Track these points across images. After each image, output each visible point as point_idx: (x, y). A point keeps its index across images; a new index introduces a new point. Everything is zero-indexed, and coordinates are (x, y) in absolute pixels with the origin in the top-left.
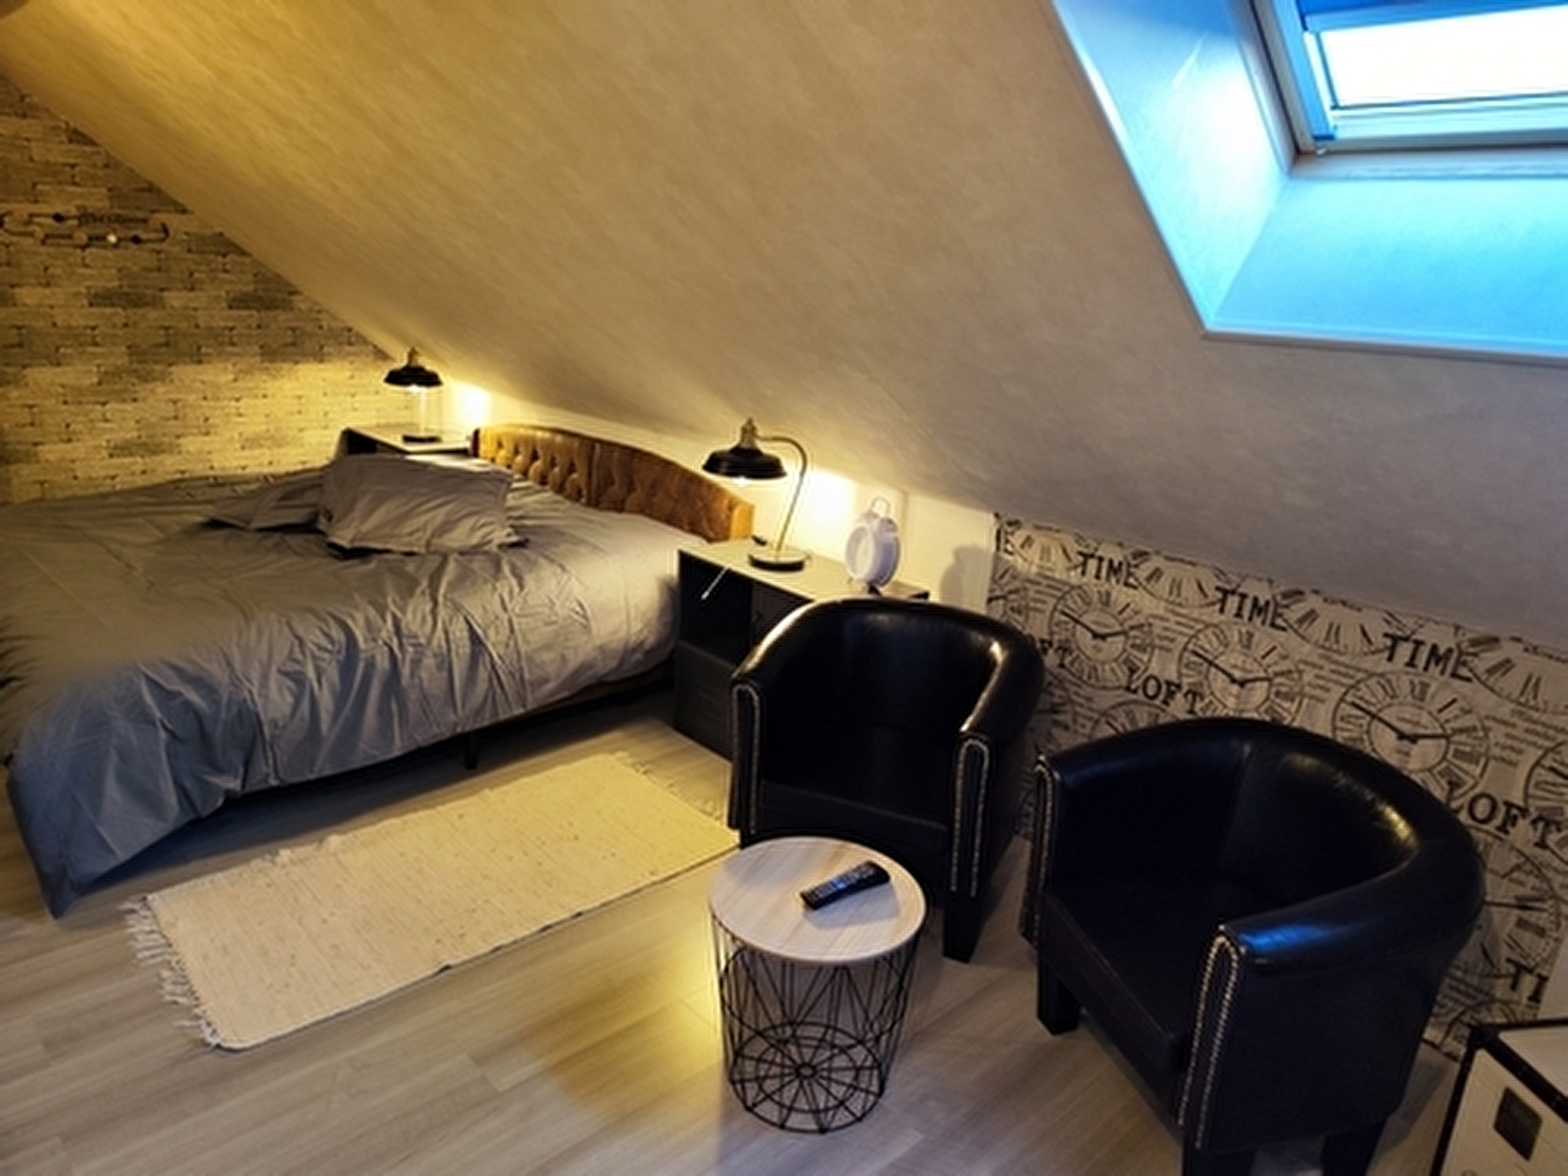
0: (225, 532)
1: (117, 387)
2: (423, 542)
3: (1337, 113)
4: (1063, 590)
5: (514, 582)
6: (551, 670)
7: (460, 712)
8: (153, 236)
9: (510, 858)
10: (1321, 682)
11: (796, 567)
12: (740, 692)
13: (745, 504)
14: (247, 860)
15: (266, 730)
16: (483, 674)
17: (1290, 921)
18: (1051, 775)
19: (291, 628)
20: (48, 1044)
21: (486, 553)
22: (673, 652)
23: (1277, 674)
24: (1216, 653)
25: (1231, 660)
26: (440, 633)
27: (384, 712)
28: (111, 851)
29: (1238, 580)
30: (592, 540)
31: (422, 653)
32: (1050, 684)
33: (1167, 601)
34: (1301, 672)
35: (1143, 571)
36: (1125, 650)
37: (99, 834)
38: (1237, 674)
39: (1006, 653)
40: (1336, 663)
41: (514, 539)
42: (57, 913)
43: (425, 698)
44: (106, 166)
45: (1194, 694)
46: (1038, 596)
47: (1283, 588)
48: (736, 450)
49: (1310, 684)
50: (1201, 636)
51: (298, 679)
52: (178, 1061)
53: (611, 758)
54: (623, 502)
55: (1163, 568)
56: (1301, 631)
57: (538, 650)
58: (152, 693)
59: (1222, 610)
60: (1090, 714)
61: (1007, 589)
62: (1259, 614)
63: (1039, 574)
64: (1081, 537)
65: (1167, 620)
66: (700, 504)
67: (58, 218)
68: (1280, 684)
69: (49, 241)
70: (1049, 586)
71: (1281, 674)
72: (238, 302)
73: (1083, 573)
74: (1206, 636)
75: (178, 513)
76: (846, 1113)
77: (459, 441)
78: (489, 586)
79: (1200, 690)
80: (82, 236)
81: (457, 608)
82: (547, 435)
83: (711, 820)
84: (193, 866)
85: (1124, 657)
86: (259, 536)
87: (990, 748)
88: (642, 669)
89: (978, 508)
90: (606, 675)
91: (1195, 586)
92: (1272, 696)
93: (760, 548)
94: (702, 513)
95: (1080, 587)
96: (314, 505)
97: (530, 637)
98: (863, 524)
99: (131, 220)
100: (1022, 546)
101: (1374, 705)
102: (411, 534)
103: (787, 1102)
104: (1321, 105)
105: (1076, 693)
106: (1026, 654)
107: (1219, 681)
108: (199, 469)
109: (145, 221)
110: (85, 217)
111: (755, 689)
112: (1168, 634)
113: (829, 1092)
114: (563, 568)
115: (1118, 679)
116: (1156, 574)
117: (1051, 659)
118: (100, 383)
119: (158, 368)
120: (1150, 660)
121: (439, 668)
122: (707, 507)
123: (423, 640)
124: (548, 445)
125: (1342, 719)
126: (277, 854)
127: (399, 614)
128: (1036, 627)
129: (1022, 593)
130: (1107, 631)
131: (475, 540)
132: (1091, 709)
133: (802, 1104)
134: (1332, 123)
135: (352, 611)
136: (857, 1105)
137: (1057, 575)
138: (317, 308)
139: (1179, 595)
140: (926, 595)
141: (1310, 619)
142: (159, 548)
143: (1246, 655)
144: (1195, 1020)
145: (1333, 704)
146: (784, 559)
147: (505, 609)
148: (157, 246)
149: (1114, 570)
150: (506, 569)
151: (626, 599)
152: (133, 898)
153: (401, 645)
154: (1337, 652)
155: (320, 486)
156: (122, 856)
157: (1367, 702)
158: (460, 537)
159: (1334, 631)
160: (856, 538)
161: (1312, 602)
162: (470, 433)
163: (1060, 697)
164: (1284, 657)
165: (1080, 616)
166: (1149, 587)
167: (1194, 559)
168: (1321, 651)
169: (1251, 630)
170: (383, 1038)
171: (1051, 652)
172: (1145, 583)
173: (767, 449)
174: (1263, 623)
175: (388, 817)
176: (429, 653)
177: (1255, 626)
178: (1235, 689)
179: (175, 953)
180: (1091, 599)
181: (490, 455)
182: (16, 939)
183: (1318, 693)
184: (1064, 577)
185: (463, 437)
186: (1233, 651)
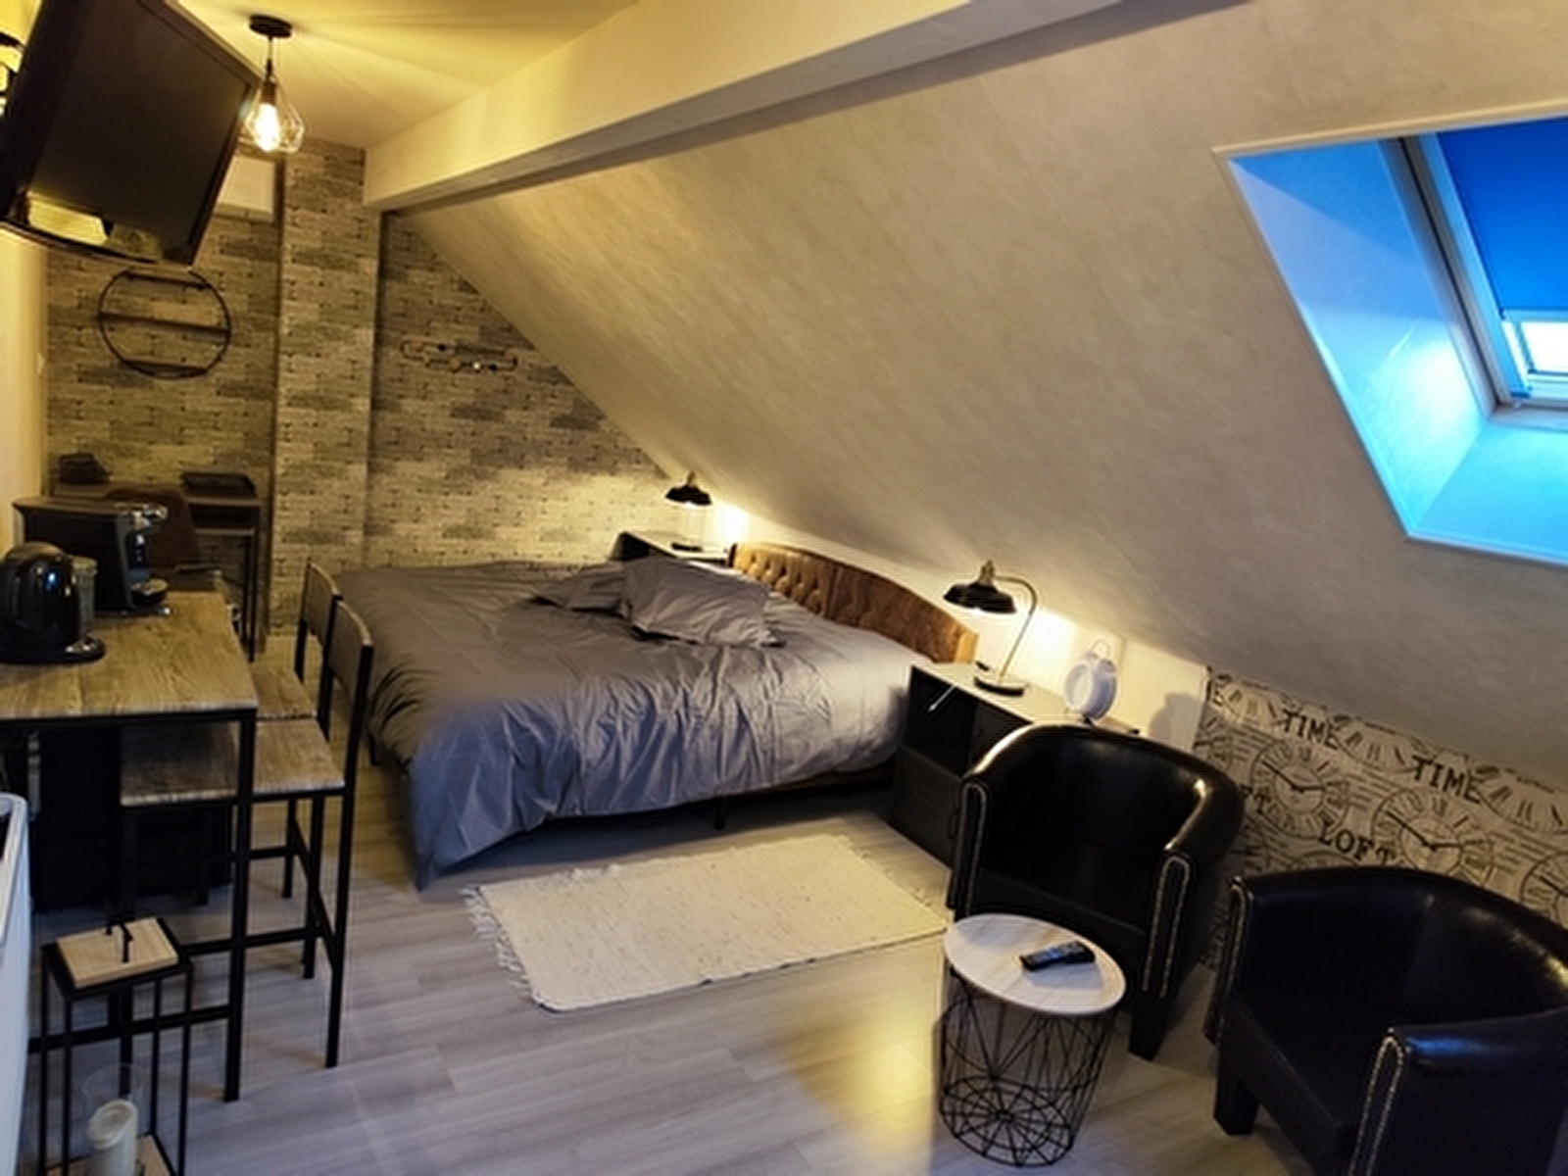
0: (550, 608)
1: (459, 482)
2: (703, 634)
3: (1533, 377)
4: (1267, 743)
5: (775, 675)
6: (796, 754)
7: (724, 778)
8: (505, 365)
9: (754, 906)
10: (1511, 855)
11: (1017, 693)
12: (970, 790)
13: (971, 632)
14: (550, 873)
15: (583, 767)
16: (744, 748)
17: (1454, 1035)
18: (1246, 895)
19: (610, 690)
20: (422, 981)
21: (753, 649)
22: (895, 754)
23: (1468, 843)
24: (1409, 816)
25: (1425, 824)
26: (716, 709)
27: (667, 768)
28: (464, 844)
29: (1435, 752)
30: (840, 649)
31: (702, 725)
32: (1247, 827)
33: (1365, 763)
34: (1492, 843)
35: (1344, 734)
36: (1321, 803)
37: (459, 832)
38: (1429, 838)
39: (1210, 790)
40: (1527, 838)
41: (773, 640)
42: (420, 886)
43: (698, 762)
44: (482, 310)
45: (1386, 851)
46: (1242, 746)
47: (1477, 764)
48: (975, 586)
49: (1500, 855)
50: (1396, 800)
51: (610, 730)
52: (513, 1011)
53: (835, 840)
54: (858, 618)
55: (1362, 733)
56: (1494, 805)
57: (788, 735)
58: (511, 727)
59: (1417, 778)
60: (1282, 859)
61: (1213, 736)
62: (1454, 784)
63: (1244, 726)
64: (1287, 697)
65: (1364, 781)
66: (928, 628)
67: (442, 348)
68: (1471, 852)
69: (432, 365)
70: (1254, 738)
71: (1473, 843)
72: (559, 422)
73: (1287, 729)
74: (1401, 800)
75: (512, 589)
76: (1038, 1156)
77: (717, 552)
78: (755, 677)
79: (1391, 848)
80: (455, 363)
81: (732, 691)
82: (796, 555)
83: (922, 906)
84: (511, 871)
85: (1319, 811)
86: (576, 614)
87: (1191, 867)
88: (867, 765)
89: (1191, 660)
90: (841, 764)
91: (1393, 753)
92: (1463, 863)
93: (982, 671)
94: (930, 636)
95: (1283, 742)
96: (618, 594)
97: (784, 722)
98: (1084, 662)
99: (493, 352)
100: (1231, 699)
101: (1561, 881)
102: (695, 626)
103: (990, 1136)
104: (1515, 369)
105: (1273, 840)
106: (1228, 796)
107: (1411, 843)
108: (506, 555)
109: (502, 353)
110: (461, 348)
111: (984, 789)
112: (1364, 794)
113: (1025, 1137)
114: (814, 670)
115: (1312, 829)
116: (1356, 738)
117: (1250, 804)
118: (447, 477)
119: (491, 469)
120: (1344, 816)
121: (712, 738)
122: (935, 632)
123: (703, 713)
124: (796, 563)
125: (1530, 891)
126: (571, 871)
127: (688, 690)
128: (1239, 775)
129: (1227, 742)
130: (1305, 784)
131: (743, 637)
132: (1284, 855)
133: (1005, 1141)
134: (1526, 384)
135: (653, 682)
136: (1049, 1151)
137: (1261, 728)
138: (616, 431)
139: (1377, 759)
140: (1136, 732)
141: (1504, 795)
142: (504, 615)
143: (1440, 822)
144: (1362, 1111)
145: (1521, 877)
146: (1005, 684)
147: (767, 696)
148: (507, 374)
149: (1316, 729)
150: (769, 664)
151: (863, 703)
152: (470, 885)
153: (687, 715)
154: (1528, 828)
155: (622, 580)
156: (472, 850)
157: (1555, 878)
158: (731, 633)
159: (1526, 809)
160: (1077, 673)
161: (1505, 780)
162: (729, 547)
163: (1256, 840)
164: (1477, 828)
165: (1282, 768)
166: (1349, 749)
167: (1393, 728)
168: (1513, 826)
169: (1445, 798)
170: (661, 1024)
171: (1251, 798)
172: (1345, 745)
173: (1001, 587)
174: (1458, 793)
175: (654, 857)
176: (707, 724)
177: (1449, 796)
178: (1426, 851)
179: (504, 933)
180: (1292, 752)
181: (744, 566)
182: (389, 902)
183: (1508, 864)
184: (1268, 731)
185: (721, 550)
186: (1426, 816)
